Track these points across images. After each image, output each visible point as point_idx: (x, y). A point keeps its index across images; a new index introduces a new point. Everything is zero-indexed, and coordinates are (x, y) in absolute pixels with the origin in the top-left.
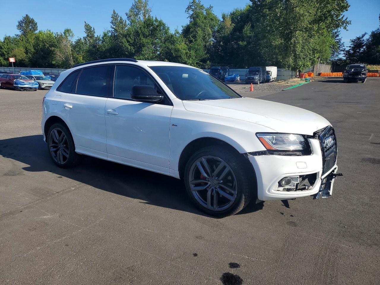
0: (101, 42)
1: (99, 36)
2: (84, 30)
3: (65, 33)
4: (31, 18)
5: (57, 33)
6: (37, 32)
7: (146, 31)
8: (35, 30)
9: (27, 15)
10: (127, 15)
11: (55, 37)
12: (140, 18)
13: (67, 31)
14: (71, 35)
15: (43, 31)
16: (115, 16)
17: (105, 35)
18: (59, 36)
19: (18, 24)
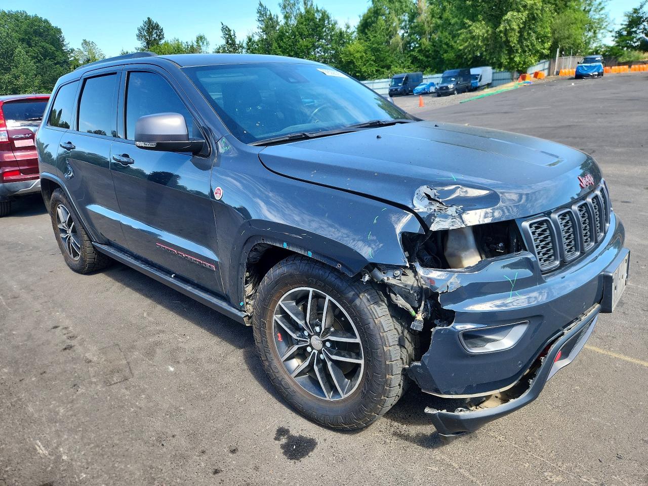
0: (245, 50)
1: (241, 42)
2: (221, 34)
3: (197, 42)
4: (155, 22)
5: (187, 43)
6: (163, 41)
7: (305, 30)
8: (160, 39)
9: (149, 18)
10: (280, 6)
11: (185, 48)
12: (299, 9)
13: (200, 38)
14: (205, 44)
15: (169, 42)
16: (262, 12)
17: (250, 40)
18: (190, 47)
19: (137, 32)
